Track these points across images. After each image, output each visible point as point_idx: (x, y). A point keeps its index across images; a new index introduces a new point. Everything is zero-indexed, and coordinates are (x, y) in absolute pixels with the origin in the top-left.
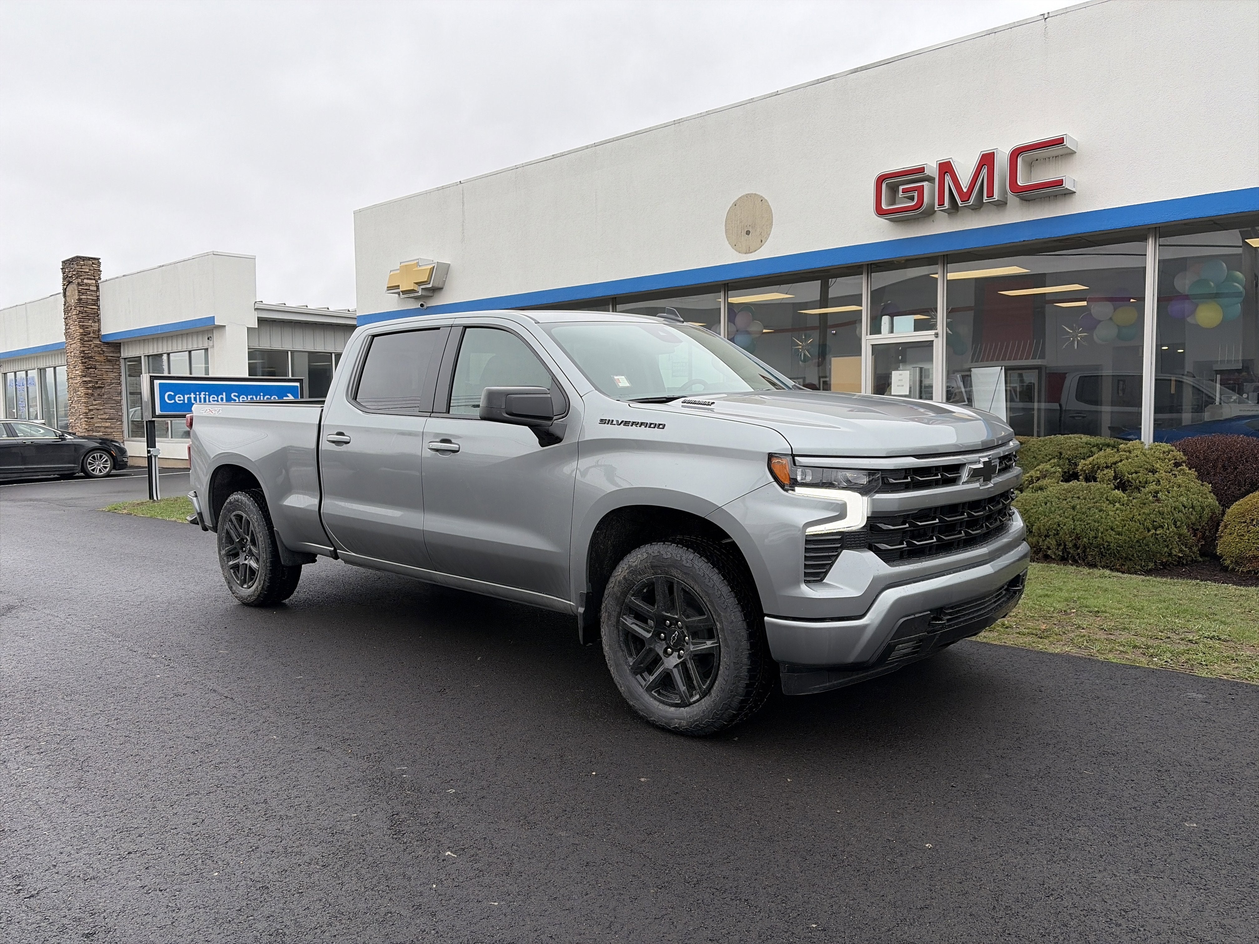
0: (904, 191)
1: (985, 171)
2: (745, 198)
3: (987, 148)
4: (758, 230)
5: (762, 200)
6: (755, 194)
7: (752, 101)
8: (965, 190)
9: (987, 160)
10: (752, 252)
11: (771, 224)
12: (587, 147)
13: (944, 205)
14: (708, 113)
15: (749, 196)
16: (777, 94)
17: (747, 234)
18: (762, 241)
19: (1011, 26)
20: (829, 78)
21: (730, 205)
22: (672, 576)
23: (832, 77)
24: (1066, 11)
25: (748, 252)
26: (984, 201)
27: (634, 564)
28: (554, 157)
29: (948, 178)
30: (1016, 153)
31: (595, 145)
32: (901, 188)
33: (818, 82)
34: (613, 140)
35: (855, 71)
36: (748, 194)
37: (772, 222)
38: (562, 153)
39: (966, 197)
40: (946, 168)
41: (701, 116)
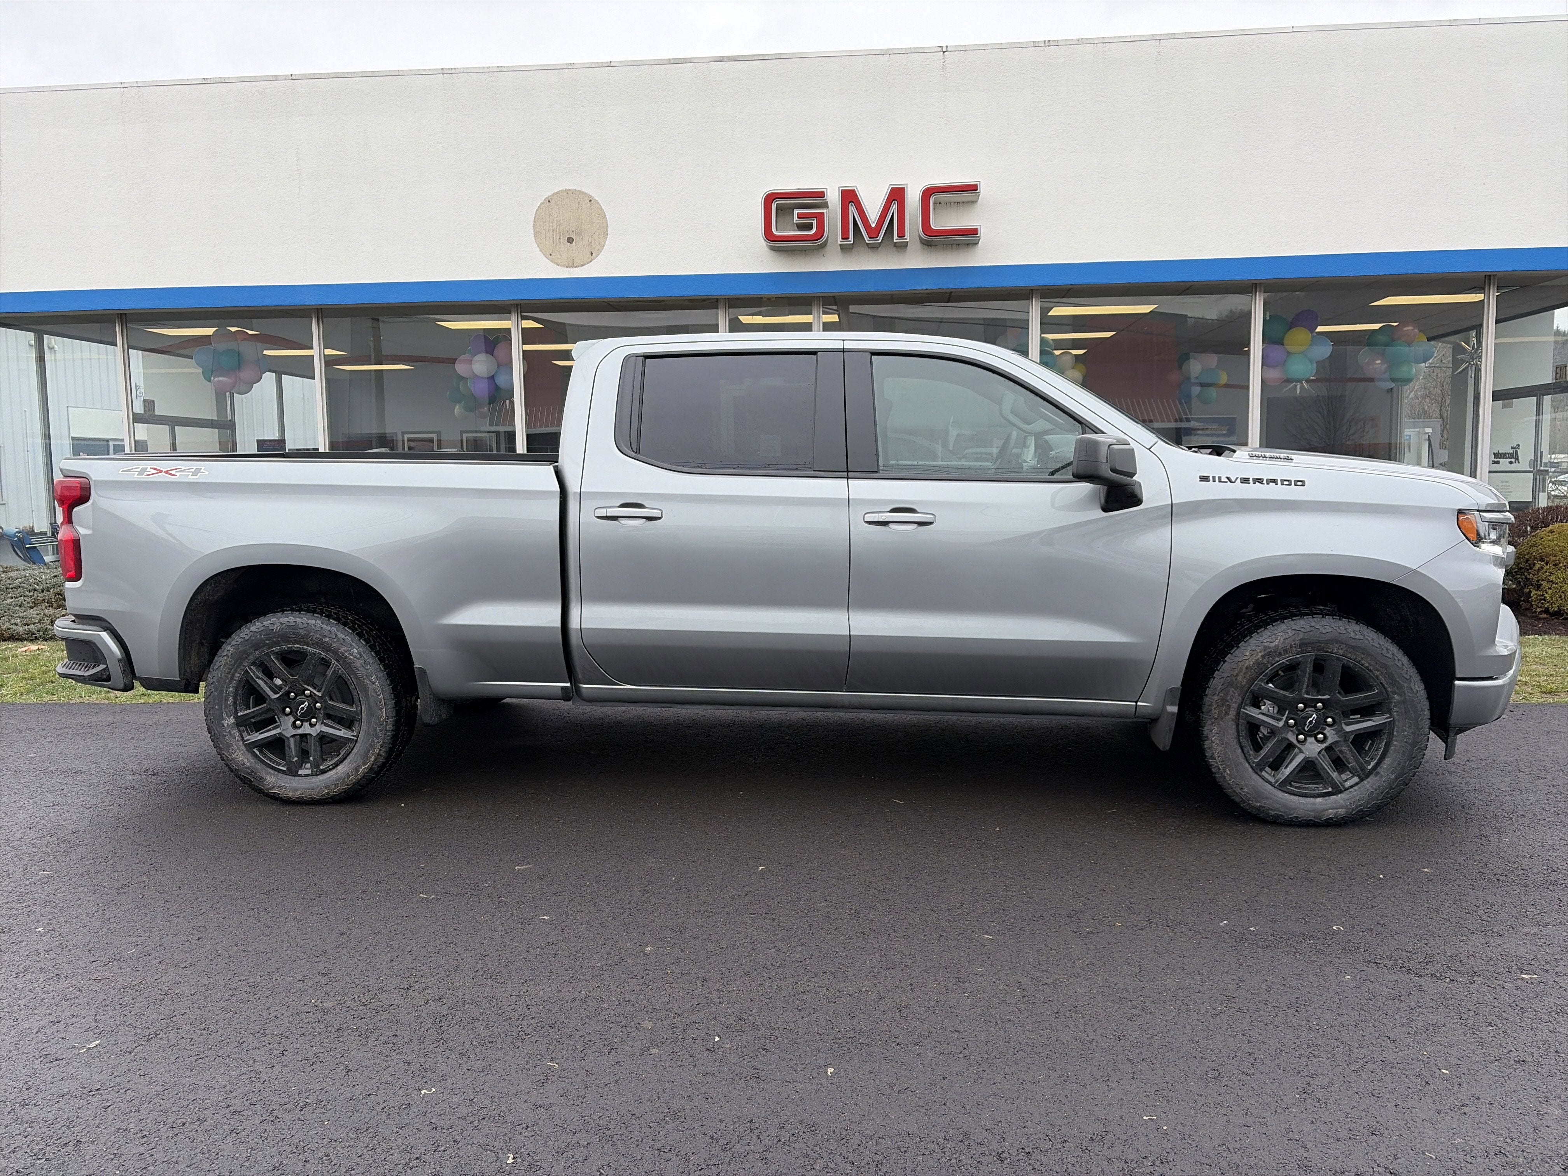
0: (800, 216)
1: (894, 207)
2: (565, 194)
3: (898, 182)
4: (586, 238)
5: (590, 201)
6: (580, 191)
7: (571, 66)
8: (873, 225)
9: (897, 195)
10: (577, 267)
11: (606, 234)
12: (276, 78)
13: (848, 238)
14: (501, 69)
15: (570, 193)
16: (610, 65)
17: (568, 242)
18: (592, 254)
19: (908, 52)
20: (685, 61)
21: (542, 200)
22: (1327, 652)
23: (688, 61)
24: (964, 49)
25: (572, 265)
26: (895, 241)
27: (1273, 645)
28: (206, 81)
29: (852, 209)
30: (928, 193)
31: (292, 78)
32: (796, 212)
33: (670, 62)
34: (328, 76)
35: (721, 59)
36: (569, 190)
37: (607, 231)
38: (225, 78)
39: (873, 233)
40: (849, 197)
41: (488, 71)
